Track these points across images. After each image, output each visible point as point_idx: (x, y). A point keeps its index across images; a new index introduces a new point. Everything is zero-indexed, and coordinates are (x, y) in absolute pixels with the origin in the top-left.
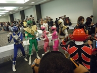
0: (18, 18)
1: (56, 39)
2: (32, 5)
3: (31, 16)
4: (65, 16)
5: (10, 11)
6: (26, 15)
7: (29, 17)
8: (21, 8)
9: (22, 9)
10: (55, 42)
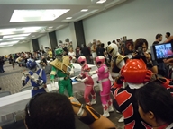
0: (45, 44)
1: (106, 80)
2: (69, 23)
3: (68, 40)
4: (125, 38)
5: (32, 34)
6: (58, 40)
7: (64, 42)
8: (51, 29)
9: (53, 30)
10: (103, 84)
